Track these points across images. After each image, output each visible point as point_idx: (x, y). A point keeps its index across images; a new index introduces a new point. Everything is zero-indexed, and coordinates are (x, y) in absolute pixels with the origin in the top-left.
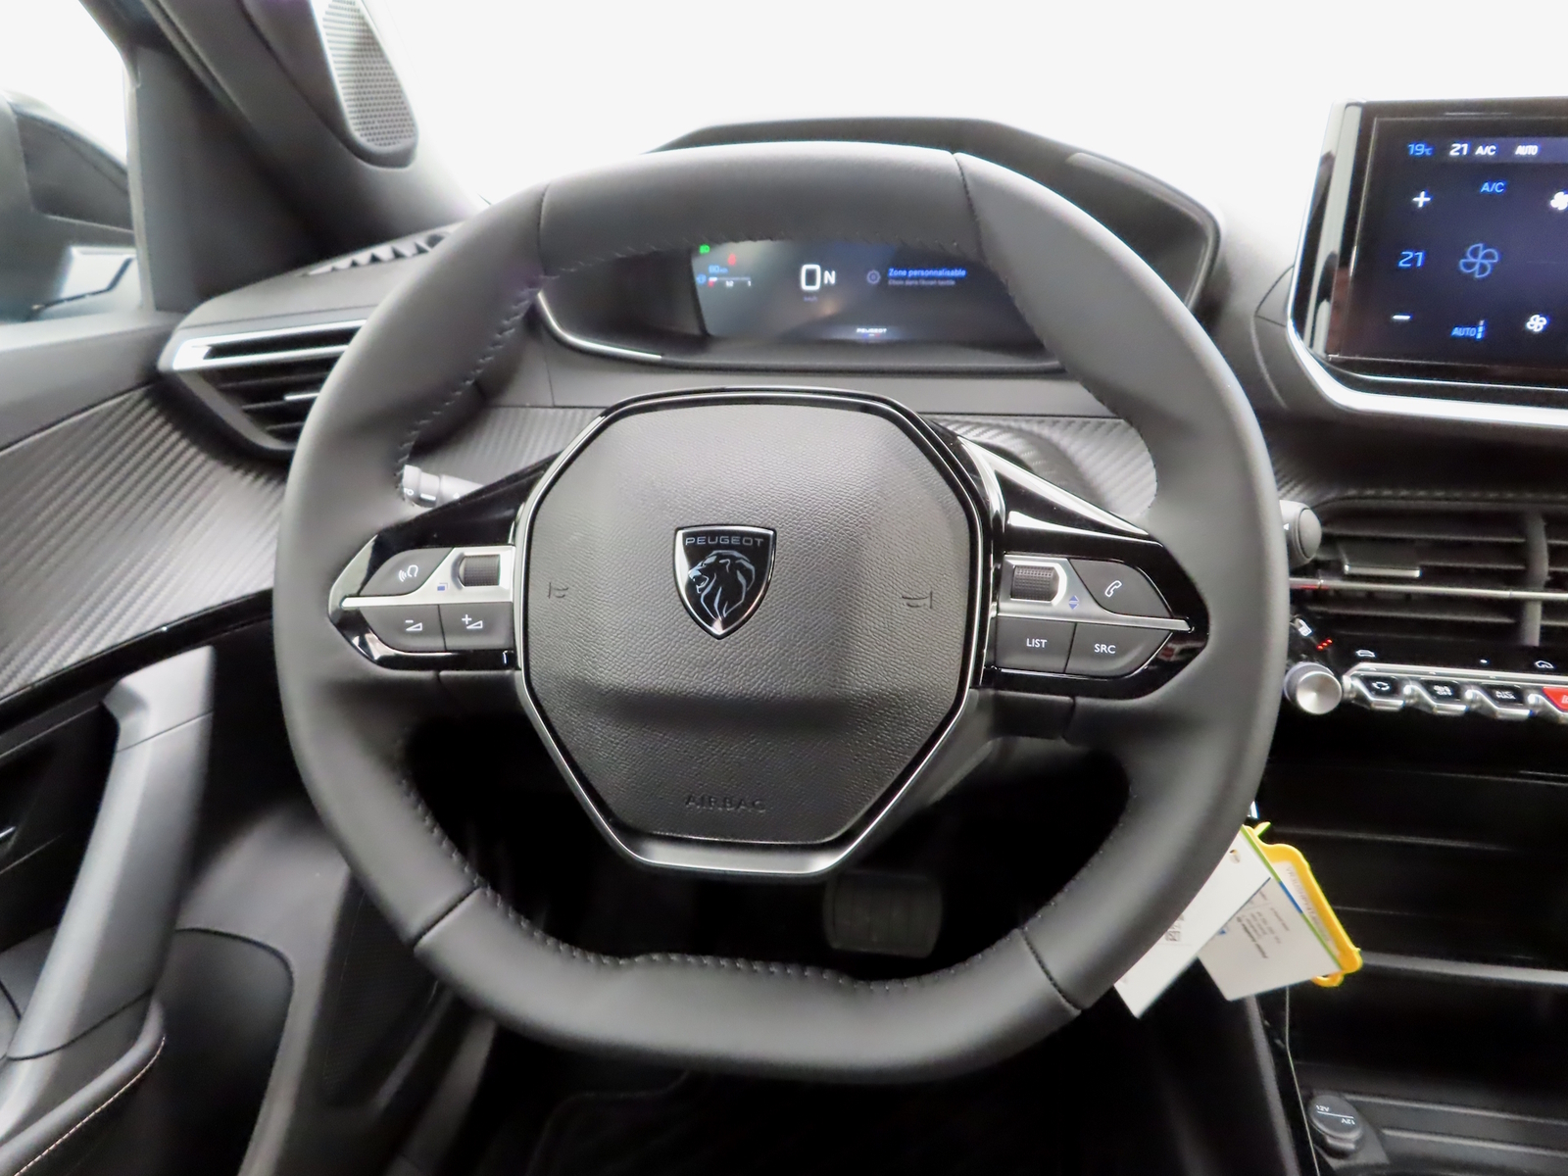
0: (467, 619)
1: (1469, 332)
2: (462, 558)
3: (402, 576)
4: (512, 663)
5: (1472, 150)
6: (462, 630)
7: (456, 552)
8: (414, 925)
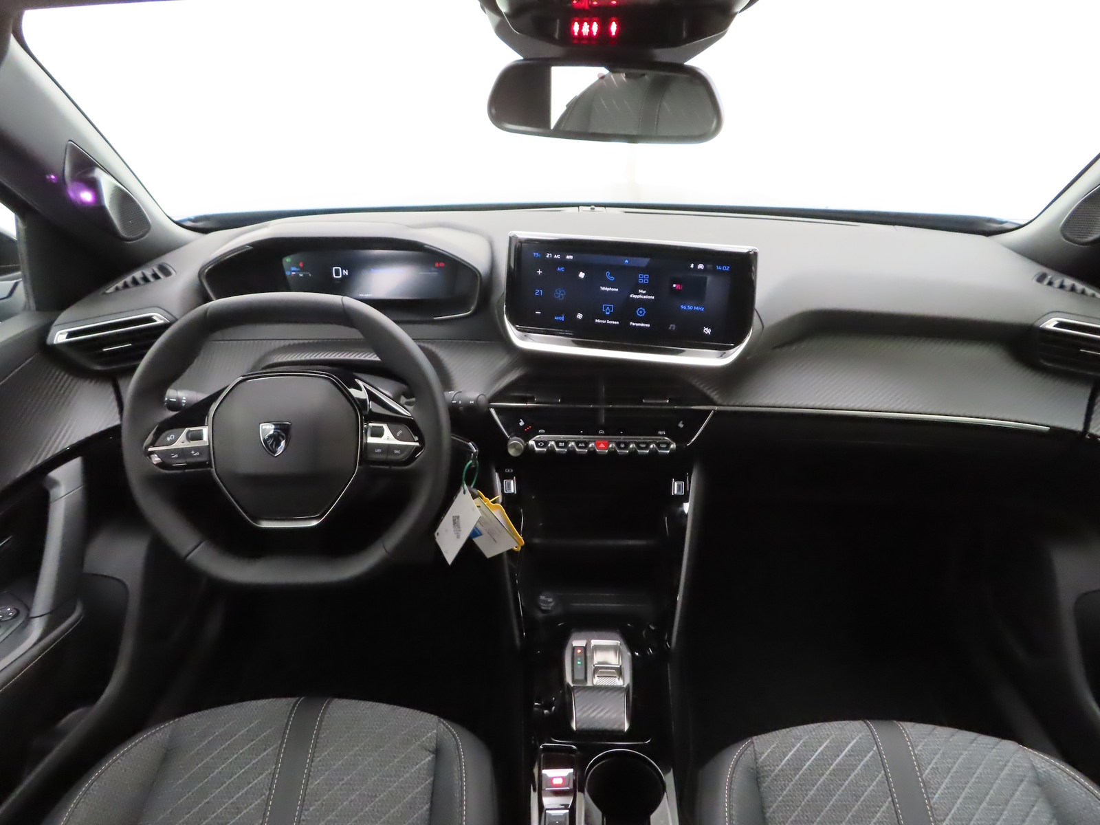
0: (193, 452)
1: (560, 318)
2: (189, 431)
3: (168, 439)
4: (210, 465)
5: (553, 256)
6: (191, 456)
7: (187, 429)
8: (184, 553)
